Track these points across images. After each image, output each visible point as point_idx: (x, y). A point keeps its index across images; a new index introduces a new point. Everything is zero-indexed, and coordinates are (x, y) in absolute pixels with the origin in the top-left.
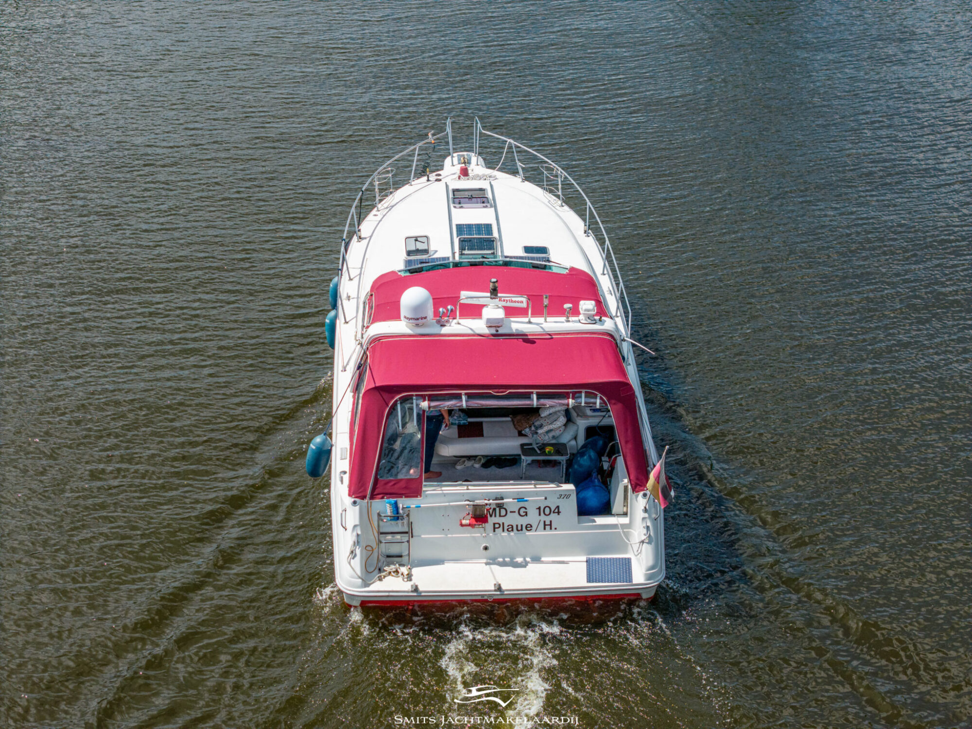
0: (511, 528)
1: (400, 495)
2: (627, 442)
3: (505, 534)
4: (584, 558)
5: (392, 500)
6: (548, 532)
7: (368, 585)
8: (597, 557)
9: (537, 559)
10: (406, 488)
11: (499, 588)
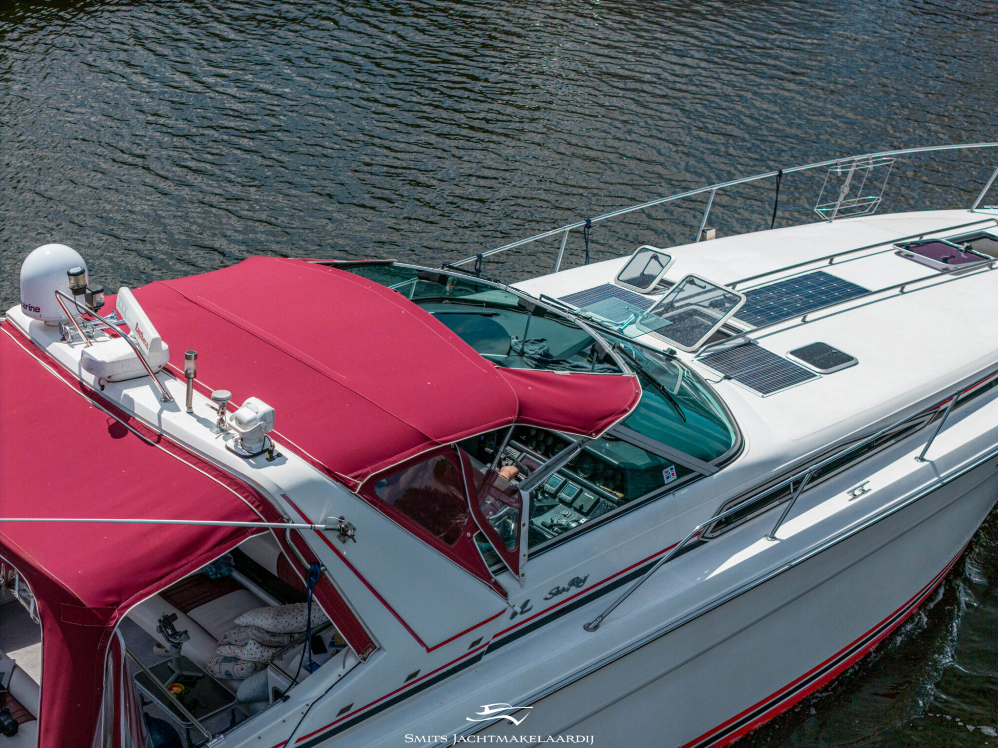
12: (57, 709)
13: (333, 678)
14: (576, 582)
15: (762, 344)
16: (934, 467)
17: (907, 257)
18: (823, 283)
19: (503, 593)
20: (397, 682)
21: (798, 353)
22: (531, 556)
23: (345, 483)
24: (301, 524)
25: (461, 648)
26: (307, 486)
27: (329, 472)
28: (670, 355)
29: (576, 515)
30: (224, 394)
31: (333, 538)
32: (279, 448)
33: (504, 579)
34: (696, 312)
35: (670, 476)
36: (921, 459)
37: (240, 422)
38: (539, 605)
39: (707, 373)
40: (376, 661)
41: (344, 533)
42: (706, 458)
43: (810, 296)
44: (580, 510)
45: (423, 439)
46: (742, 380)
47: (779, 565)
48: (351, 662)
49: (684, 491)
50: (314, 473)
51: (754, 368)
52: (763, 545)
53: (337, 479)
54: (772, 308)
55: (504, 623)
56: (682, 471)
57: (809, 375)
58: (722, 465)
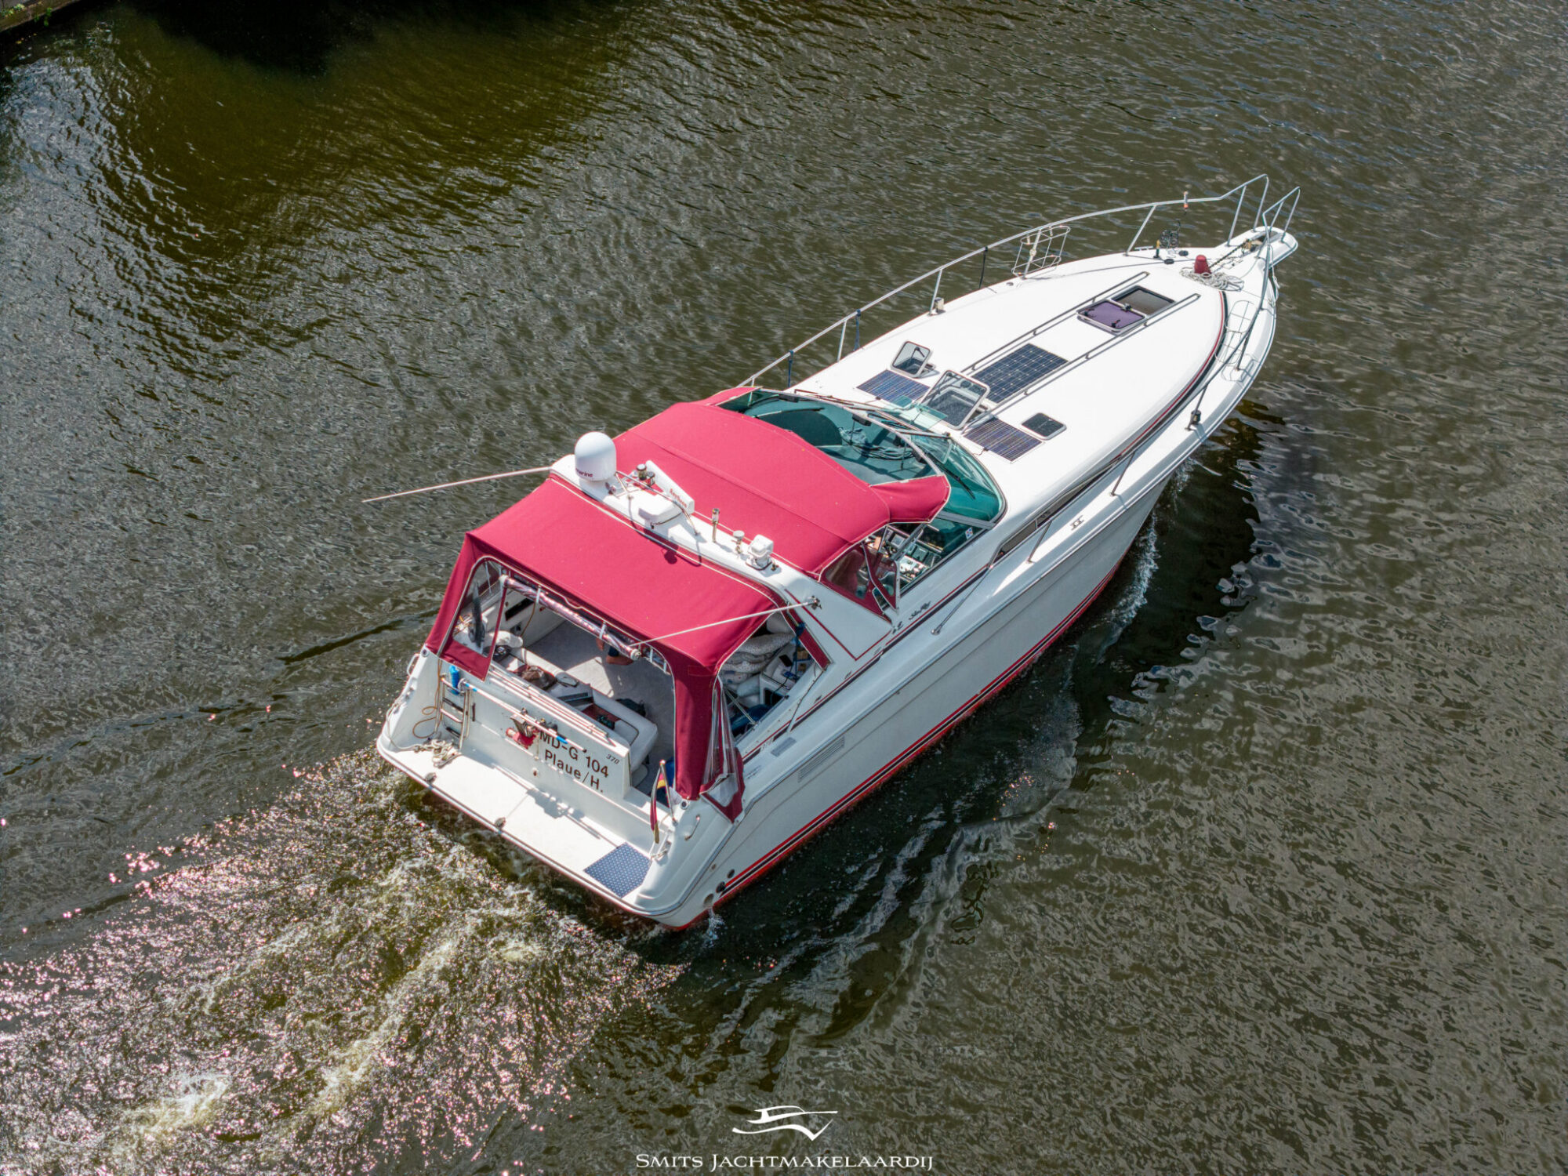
0: (561, 765)
1: (467, 668)
2: (682, 731)
3: (555, 768)
4: (620, 841)
5: (457, 669)
6: (593, 790)
7: (397, 750)
8: (635, 847)
9: (577, 816)
10: (474, 663)
11: (500, 824)
12: (688, 719)
13: (810, 683)
14: (925, 607)
15: (1002, 417)
16: (1121, 499)
17: (1085, 321)
18: (1032, 356)
19: (888, 619)
20: (841, 680)
21: (1028, 424)
22: (902, 595)
23: (813, 577)
24: (795, 606)
25: (870, 656)
26: (796, 582)
27: (804, 572)
28: (947, 438)
29: (915, 562)
30: (740, 533)
31: (810, 609)
32: (777, 562)
33: (889, 612)
34: (951, 392)
35: (969, 534)
36: (1113, 494)
37: (755, 551)
38: (906, 624)
39: (973, 448)
40: (832, 670)
41: (815, 606)
42: (987, 519)
43: (1026, 370)
44: (917, 559)
45: (844, 542)
46: (996, 450)
47: (1034, 579)
48: (818, 672)
49: (977, 542)
50: (799, 575)
51: (1002, 439)
52: (1024, 567)
53: (809, 575)
54: (1002, 384)
55: (891, 636)
56: (975, 530)
57: (1036, 442)
58: (997, 522)
